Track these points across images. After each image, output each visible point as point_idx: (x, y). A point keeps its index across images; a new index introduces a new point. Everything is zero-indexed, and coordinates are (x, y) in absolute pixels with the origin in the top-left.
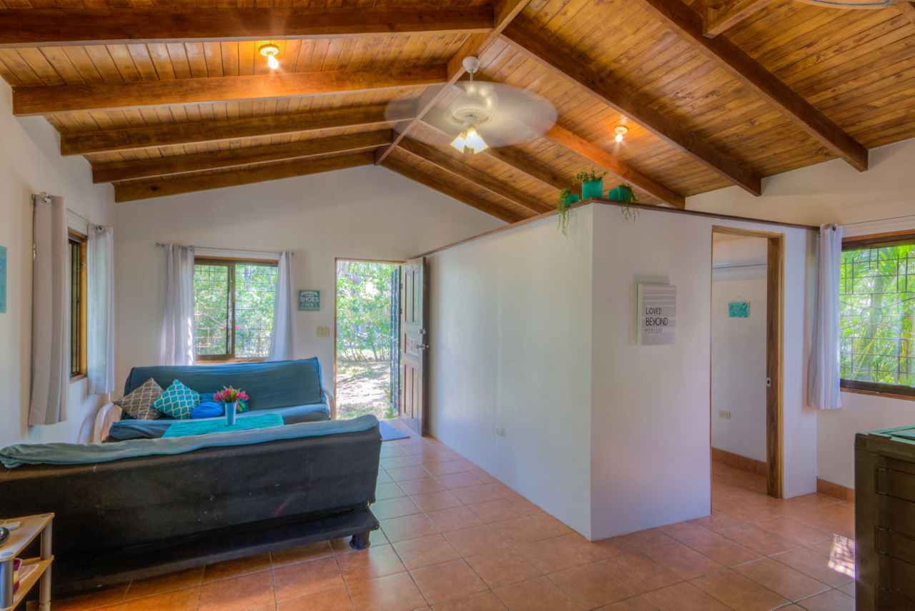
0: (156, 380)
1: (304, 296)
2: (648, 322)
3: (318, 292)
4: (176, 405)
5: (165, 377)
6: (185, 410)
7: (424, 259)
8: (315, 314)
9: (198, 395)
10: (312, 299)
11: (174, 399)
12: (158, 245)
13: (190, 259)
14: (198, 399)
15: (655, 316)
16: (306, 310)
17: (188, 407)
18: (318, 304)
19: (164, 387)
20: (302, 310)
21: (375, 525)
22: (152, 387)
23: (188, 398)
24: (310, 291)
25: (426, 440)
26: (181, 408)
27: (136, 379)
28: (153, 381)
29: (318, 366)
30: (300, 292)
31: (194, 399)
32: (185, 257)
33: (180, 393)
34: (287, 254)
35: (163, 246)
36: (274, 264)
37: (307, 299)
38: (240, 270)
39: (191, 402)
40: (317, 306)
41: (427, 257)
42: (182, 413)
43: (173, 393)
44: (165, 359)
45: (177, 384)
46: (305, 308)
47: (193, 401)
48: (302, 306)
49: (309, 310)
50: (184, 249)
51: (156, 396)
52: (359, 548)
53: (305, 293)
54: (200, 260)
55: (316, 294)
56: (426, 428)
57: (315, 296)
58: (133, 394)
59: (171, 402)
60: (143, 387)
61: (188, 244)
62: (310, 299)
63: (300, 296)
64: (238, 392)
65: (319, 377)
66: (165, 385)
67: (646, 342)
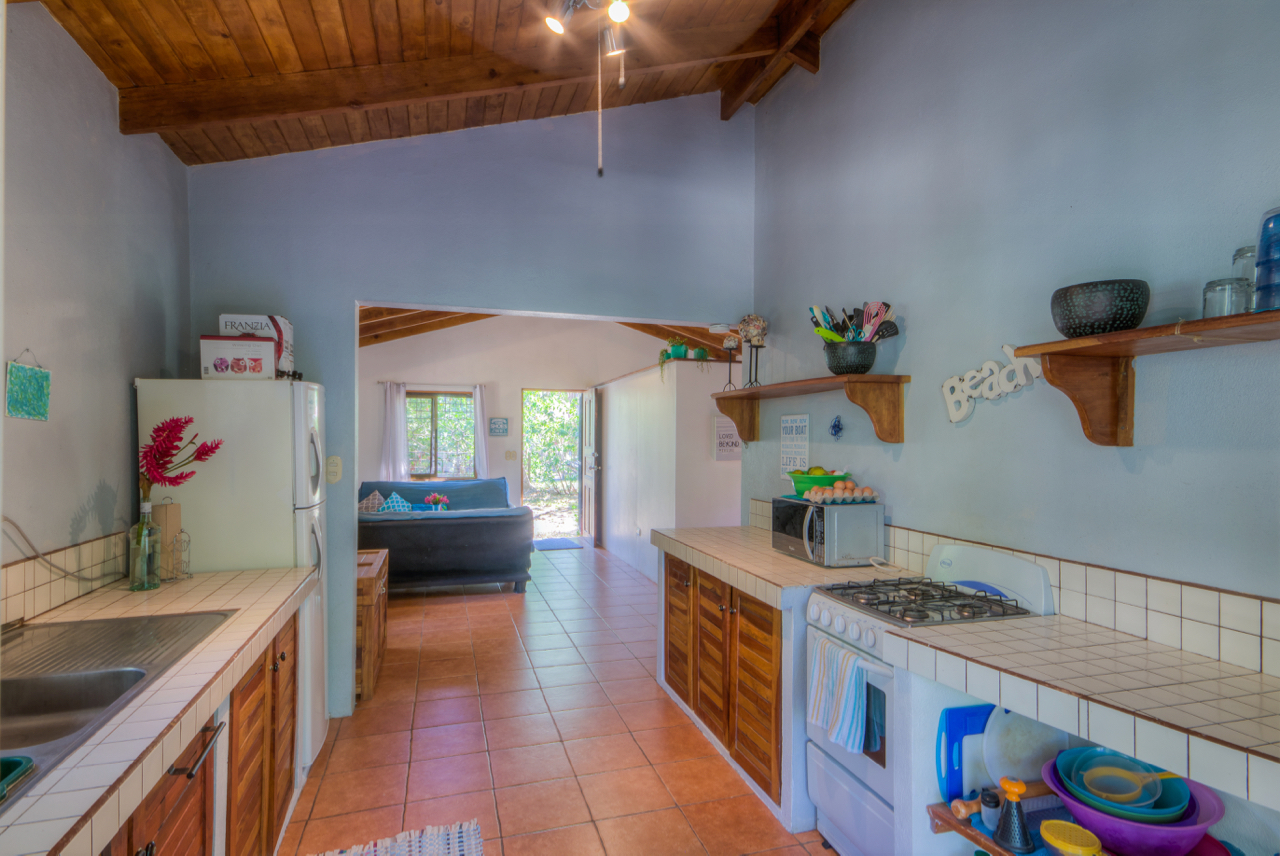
0: (379, 492)
1: (495, 423)
2: (721, 444)
3: (506, 420)
5: (386, 490)
7: (596, 390)
8: (503, 439)
9: (410, 505)
10: (501, 426)
11: (394, 507)
12: (379, 382)
13: (403, 393)
14: (411, 508)
15: (727, 440)
16: (496, 436)
18: (506, 430)
19: (386, 497)
20: (493, 436)
21: (529, 578)
22: (377, 497)
23: (403, 506)
24: (500, 418)
25: (597, 550)
27: (366, 490)
28: (377, 492)
29: (505, 485)
30: (491, 419)
31: (407, 507)
32: (398, 392)
33: (397, 502)
34: (481, 386)
35: (382, 383)
36: (469, 395)
37: (497, 426)
38: (441, 399)
40: (506, 432)
41: (599, 388)
43: (392, 502)
44: (385, 476)
45: (395, 495)
46: (496, 434)
48: (493, 432)
49: (499, 436)
50: (398, 385)
51: (380, 504)
52: (519, 592)
53: (496, 420)
54: (410, 394)
56: (599, 542)
57: (504, 423)
58: (364, 501)
59: (391, 509)
60: (371, 497)
61: (400, 381)
62: (499, 426)
63: (492, 423)
64: (441, 497)
65: (506, 494)
66: (386, 496)
67: (719, 459)
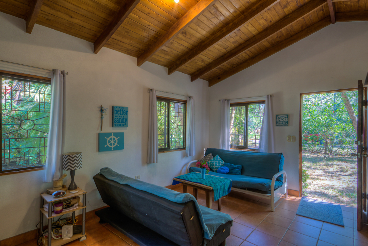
0: (212, 154)
1: (279, 118)
3: (287, 115)
4: (213, 165)
5: (215, 153)
6: (216, 168)
8: (286, 128)
9: (223, 162)
10: (284, 120)
11: (213, 163)
12: (219, 100)
13: (229, 105)
14: (223, 165)
16: (280, 126)
17: (217, 167)
18: (287, 122)
19: (213, 157)
20: (278, 126)
22: (210, 157)
23: (219, 163)
24: (282, 115)
26: (215, 167)
29: (280, 158)
30: (277, 116)
31: (221, 164)
33: (217, 160)
35: (221, 100)
36: (263, 102)
37: (281, 120)
38: (250, 107)
39: (219, 165)
42: (215, 169)
45: (217, 157)
46: (280, 125)
47: (220, 165)
48: (278, 123)
49: (282, 126)
53: (279, 116)
54: (232, 105)
55: (286, 116)
57: (286, 118)
59: (212, 164)
61: (229, 98)
62: (282, 120)
63: (277, 118)
65: (279, 165)
